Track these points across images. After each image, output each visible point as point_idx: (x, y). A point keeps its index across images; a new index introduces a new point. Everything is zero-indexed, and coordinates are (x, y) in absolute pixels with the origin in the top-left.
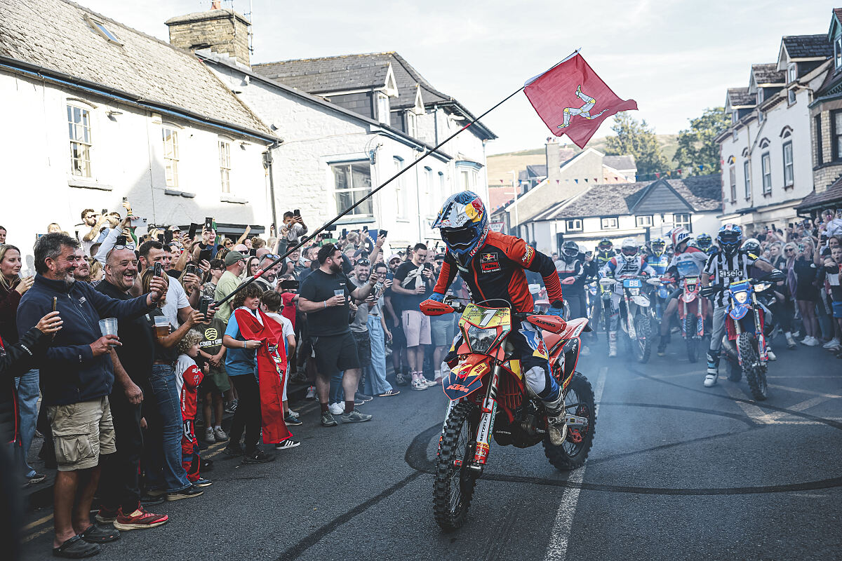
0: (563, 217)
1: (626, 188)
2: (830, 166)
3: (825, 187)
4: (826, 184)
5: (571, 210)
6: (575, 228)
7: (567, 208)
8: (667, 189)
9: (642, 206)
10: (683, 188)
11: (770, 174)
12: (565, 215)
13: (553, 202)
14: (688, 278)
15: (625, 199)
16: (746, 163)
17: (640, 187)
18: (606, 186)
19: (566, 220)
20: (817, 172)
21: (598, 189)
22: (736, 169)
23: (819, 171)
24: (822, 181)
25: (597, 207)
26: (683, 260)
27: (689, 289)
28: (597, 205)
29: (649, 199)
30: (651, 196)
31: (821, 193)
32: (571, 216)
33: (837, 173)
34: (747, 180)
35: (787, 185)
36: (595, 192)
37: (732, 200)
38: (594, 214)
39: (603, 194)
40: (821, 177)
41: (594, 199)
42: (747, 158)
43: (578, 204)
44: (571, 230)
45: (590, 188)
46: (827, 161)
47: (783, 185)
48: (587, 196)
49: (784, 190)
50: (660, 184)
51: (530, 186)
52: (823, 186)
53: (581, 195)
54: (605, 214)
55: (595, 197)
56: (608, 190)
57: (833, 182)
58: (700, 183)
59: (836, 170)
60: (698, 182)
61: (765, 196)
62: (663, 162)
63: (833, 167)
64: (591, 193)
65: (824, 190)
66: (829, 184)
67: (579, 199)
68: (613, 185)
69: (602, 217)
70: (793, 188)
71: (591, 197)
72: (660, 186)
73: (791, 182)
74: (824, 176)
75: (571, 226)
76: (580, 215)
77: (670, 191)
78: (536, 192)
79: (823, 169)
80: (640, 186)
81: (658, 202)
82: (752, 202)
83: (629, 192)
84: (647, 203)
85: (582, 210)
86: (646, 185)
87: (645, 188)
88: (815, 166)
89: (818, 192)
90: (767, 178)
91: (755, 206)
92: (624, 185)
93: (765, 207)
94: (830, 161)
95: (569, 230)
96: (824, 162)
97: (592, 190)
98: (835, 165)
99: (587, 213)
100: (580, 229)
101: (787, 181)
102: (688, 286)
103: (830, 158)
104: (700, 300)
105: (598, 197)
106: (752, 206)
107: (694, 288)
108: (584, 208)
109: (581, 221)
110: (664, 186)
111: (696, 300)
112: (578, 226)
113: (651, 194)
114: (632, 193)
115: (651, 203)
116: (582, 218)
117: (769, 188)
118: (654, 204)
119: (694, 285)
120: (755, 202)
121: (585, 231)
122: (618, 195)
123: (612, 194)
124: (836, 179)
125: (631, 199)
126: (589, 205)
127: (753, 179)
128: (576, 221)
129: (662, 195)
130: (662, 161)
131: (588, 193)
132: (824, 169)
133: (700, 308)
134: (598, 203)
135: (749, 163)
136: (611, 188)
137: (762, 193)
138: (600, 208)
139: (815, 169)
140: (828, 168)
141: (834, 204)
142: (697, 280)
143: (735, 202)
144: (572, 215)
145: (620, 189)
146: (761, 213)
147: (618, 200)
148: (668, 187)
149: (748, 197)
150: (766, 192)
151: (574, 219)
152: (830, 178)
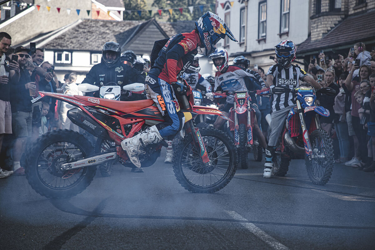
0: (52, 48)
1: (117, 25)
2: (327, 15)
3: (321, 35)
4: (322, 32)
5: (61, 41)
6: (64, 61)
7: (56, 39)
8: (158, 30)
9: (132, 45)
10: (171, 31)
11: (266, 21)
12: (53, 46)
13: (38, 31)
14: (238, 93)
15: (115, 36)
16: (242, 9)
17: (130, 26)
18: (97, 21)
19: (55, 51)
20: (313, 20)
21: (88, 23)
22: (232, 15)
23: (316, 19)
24: (318, 30)
25: (87, 41)
26: (225, 79)
27: (239, 102)
28: (87, 39)
29: (138, 38)
30: (142, 36)
31: (316, 41)
32: (60, 48)
33: (333, 23)
34: (242, 25)
35: (282, 32)
36: (85, 25)
37: (225, 44)
38: (83, 48)
39: (94, 29)
40: (317, 26)
41: (84, 32)
42: (244, 5)
43: (67, 36)
44: (59, 62)
45: (80, 21)
46: (325, 11)
47: (278, 32)
48: (77, 29)
49: (278, 36)
50: (151, 24)
51: (13, 12)
52: (319, 34)
53: (70, 27)
54: (96, 49)
55: (86, 31)
56: (98, 25)
57: (328, 31)
58: (187, 28)
59: (331, 20)
60: (186, 26)
61: (259, 41)
62: (142, 6)
63: (330, 17)
64: (81, 26)
65: (320, 38)
66: (324, 32)
67: (69, 31)
68: (103, 21)
69: (92, 52)
70: (288, 36)
71: (81, 30)
72: (151, 26)
73: (287, 30)
74: (321, 24)
75: (60, 58)
76: (70, 48)
77: (160, 33)
78: (20, 19)
79: (320, 18)
80: (130, 24)
81: (147, 42)
82: (246, 47)
83: (118, 29)
84: (137, 42)
85: (72, 42)
86: (136, 25)
87: (135, 28)
88: (312, 15)
89: (313, 39)
90: (262, 25)
91: (249, 51)
92: (115, 21)
93: (259, 52)
94: (327, 10)
95: (57, 62)
96: (322, 11)
97: (82, 24)
98: (331, 15)
99: (77, 46)
100: (69, 62)
101: (282, 28)
102: (239, 99)
103: (327, 7)
104: (249, 113)
105: (89, 32)
106: (245, 51)
107: (244, 102)
108: (74, 41)
109: (70, 54)
110: (155, 27)
111: (246, 112)
112: (67, 59)
113: (141, 33)
114: (122, 31)
115: (142, 42)
116: (71, 51)
117: (264, 34)
118: (143, 44)
119: (244, 99)
120: (248, 48)
121: (73, 65)
122: (108, 31)
123: (103, 30)
124: (332, 28)
125: (121, 36)
126: (79, 39)
127: (248, 25)
128: (65, 53)
129: (152, 36)
130: (141, 4)
131: (78, 26)
132: (322, 18)
133: (249, 120)
134: (89, 37)
135: (246, 10)
136: (102, 23)
137: (257, 38)
138: (90, 43)
139: (311, 18)
140: (325, 17)
141: (331, 50)
142: (246, 95)
143: (228, 46)
144: (61, 46)
145: (110, 25)
146: (254, 58)
147: (109, 36)
148: (158, 28)
149: (242, 42)
150: (260, 38)
151: (63, 51)
152: (326, 27)
